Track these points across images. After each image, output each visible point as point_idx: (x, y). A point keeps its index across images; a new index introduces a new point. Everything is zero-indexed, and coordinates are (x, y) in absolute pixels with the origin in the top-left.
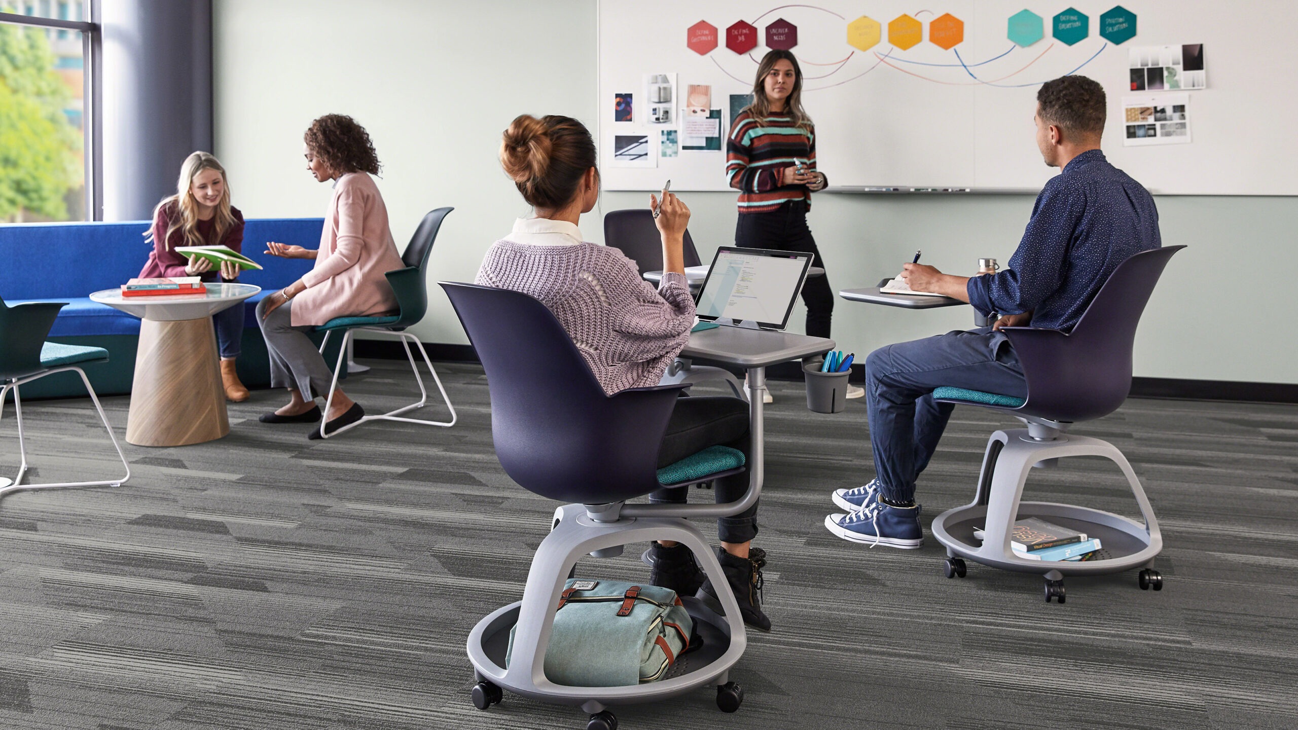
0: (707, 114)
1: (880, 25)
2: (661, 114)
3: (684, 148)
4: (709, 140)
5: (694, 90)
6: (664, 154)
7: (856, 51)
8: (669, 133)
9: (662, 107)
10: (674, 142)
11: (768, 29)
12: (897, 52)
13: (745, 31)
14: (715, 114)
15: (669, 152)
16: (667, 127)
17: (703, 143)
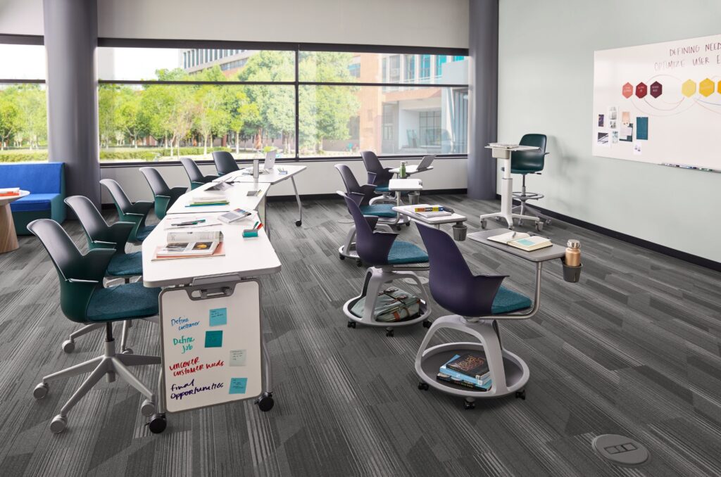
0: (628, 125)
1: (696, 84)
2: (613, 124)
3: (620, 140)
4: (628, 137)
5: (624, 114)
6: (613, 142)
7: (686, 97)
8: (616, 133)
9: (613, 121)
10: (617, 137)
11: (651, 86)
12: (703, 98)
13: (643, 87)
14: (631, 125)
15: (615, 141)
16: (614, 130)
17: (626, 138)
